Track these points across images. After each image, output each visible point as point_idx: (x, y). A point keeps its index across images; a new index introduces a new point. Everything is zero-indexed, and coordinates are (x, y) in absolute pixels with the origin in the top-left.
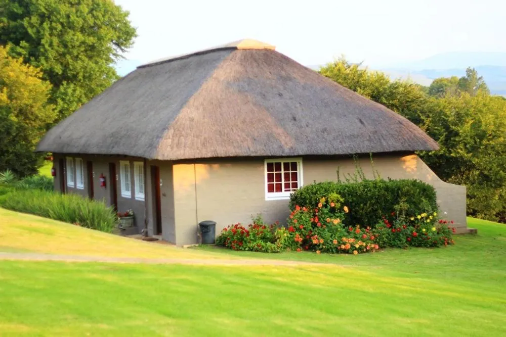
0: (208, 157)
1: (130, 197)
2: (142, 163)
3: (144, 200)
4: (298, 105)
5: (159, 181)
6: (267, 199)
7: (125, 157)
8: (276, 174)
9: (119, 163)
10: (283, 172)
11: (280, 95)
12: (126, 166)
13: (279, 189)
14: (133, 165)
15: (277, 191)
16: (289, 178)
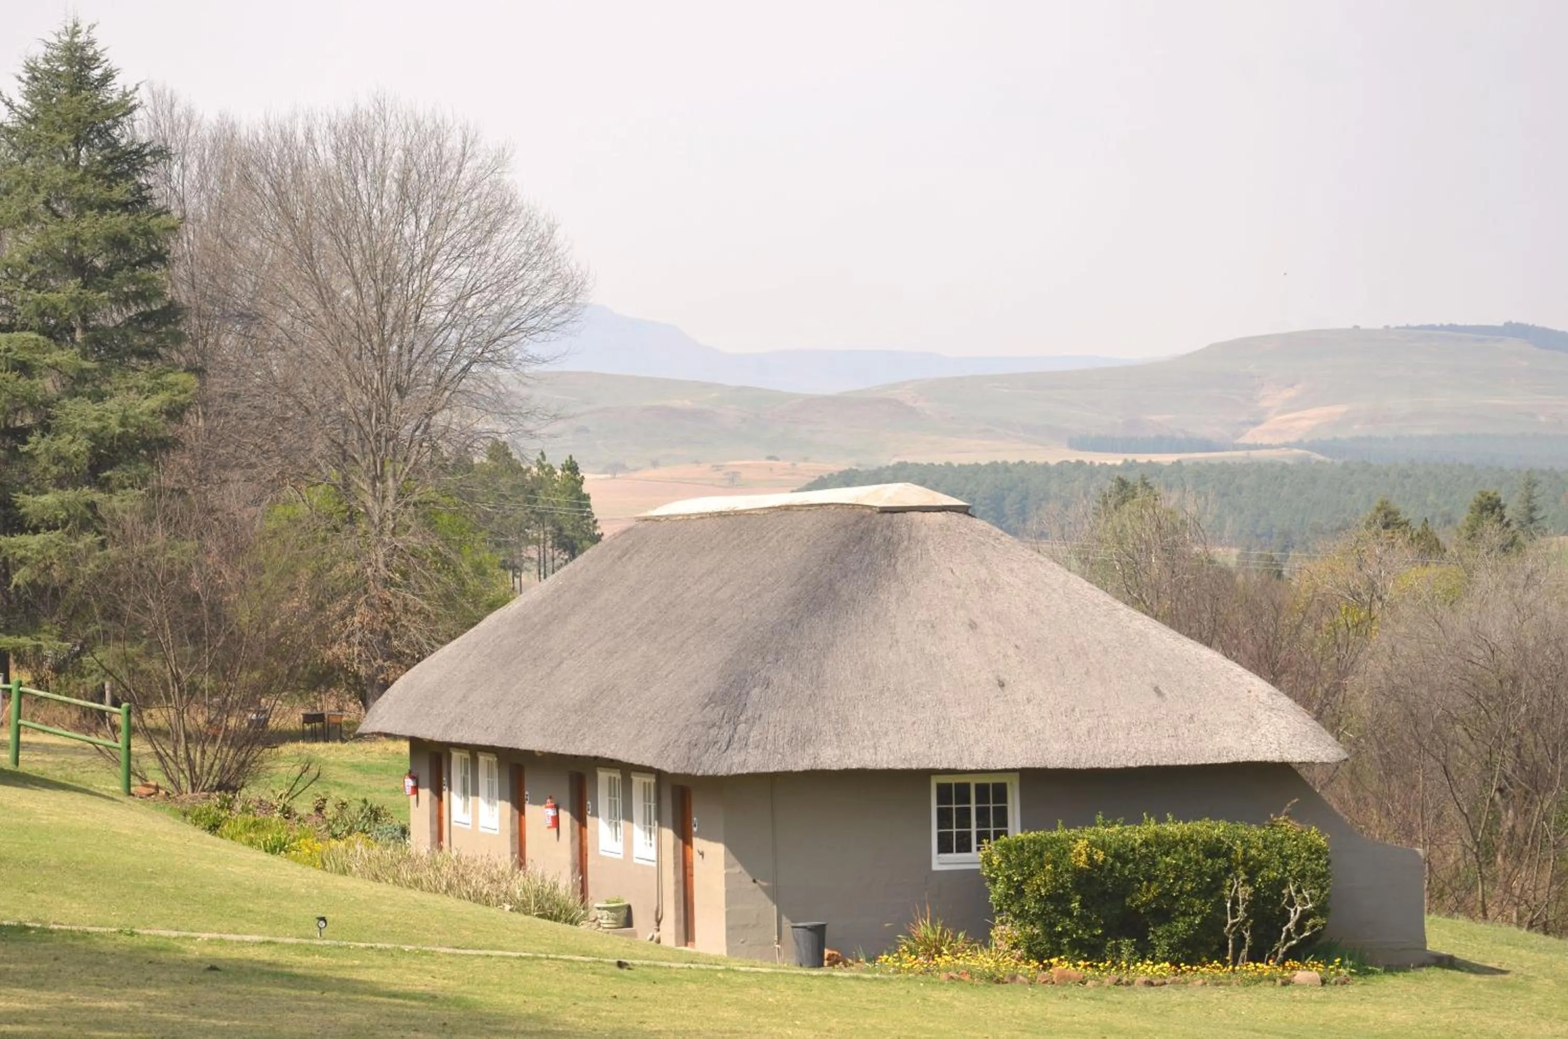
0: (800, 768)
1: (621, 857)
2: (651, 780)
3: (654, 865)
4: (1011, 651)
5: (691, 819)
6: (936, 867)
7: (611, 764)
8: (957, 809)
9: (596, 776)
10: (973, 806)
11: (973, 626)
12: (611, 781)
13: (964, 847)
14: (631, 781)
15: (958, 851)
16: (989, 821)
